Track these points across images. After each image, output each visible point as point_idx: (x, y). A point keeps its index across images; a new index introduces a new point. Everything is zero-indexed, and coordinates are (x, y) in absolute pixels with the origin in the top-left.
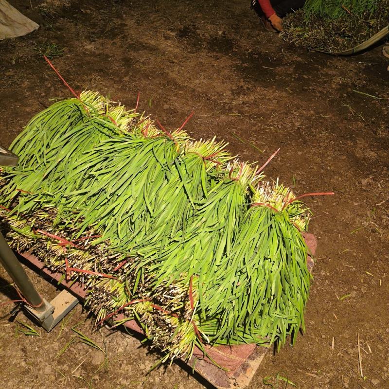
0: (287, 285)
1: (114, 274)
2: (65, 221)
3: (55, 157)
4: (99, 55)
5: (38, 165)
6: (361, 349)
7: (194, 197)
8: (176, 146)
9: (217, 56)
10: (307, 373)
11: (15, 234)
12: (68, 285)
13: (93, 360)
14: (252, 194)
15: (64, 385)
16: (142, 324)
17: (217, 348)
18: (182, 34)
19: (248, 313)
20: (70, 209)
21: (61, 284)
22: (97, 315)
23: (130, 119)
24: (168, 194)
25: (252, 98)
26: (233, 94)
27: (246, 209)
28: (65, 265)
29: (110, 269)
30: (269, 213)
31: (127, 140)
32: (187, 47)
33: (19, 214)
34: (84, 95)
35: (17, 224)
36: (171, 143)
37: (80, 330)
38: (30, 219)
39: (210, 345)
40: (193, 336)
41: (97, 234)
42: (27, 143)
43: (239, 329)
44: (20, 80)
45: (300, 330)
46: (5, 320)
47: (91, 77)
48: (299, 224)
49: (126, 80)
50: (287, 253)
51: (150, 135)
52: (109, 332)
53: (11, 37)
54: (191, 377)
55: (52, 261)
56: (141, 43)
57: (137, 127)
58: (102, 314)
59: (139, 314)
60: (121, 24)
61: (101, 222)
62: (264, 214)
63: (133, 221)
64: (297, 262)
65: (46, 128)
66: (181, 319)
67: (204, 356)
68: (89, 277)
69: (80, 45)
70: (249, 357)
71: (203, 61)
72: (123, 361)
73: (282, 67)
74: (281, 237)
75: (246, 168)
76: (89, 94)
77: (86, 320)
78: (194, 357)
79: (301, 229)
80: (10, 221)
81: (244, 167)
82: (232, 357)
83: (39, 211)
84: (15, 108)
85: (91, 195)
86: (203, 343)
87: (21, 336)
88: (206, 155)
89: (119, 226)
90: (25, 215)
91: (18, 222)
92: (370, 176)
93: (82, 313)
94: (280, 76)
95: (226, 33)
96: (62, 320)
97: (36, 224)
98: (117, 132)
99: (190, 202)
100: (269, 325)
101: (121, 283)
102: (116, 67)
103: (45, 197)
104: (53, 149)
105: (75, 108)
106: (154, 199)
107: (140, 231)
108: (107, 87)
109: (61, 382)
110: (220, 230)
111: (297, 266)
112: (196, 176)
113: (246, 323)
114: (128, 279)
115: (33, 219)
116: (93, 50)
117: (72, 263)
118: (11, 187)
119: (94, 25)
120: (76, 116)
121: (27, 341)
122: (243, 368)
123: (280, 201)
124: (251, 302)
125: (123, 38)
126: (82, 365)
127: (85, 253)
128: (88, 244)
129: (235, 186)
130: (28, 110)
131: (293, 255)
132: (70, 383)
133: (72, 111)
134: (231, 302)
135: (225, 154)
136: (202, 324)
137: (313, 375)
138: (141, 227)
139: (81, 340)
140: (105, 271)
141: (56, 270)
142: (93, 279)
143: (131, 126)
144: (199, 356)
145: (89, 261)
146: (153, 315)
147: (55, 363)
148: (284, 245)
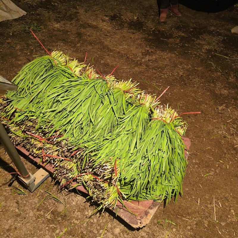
0: (172, 167)
1: (71, 158)
2: (42, 127)
3: (37, 89)
4: (62, 30)
5: (27, 94)
6: (215, 205)
7: (118, 114)
8: (108, 84)
9: (133, 32)
10: (183, 218)
11: (13, 135)
12: (44, 165)
13: (58, 209)
14: (152, 112)
15: (41, 223)
16: (87, 187)
17: (131, 202)
18: (112, 18)
19: (149, 181)
20: (45, 120)
21: (39, 164)
22: (60, 182)
23: (81, 68)
24: (103, 112)
25: (154, 57)
26: (142, 55)
27: (149, 121)
28: (42, 153)
29: (68, 155)
30: (162, 123)
31: (79, 80)
32: (115, 26)
33: (15, 123)
34: (54, 54)
35: (14, 129)
36: (105, 82)
37: (50, 192)
38: (22, 126)
39: (126, 200)
40: (116, 195)
41: (61, 135)
42: (20, 82)
43: (144, 191)
44: (15, 45)
45: (180, 193)
46: (6, 185)
47: (58, 44)
48: (180, 132)
49: (79, 46)
50: (173, 148)
51: (92, 77)
52: (67, 193)
53: (10, 19)
54: (115, 219)
55: (35, 150)
56: (88, 24)
57: (85, 73)
58: (63, 182)
59: (85, 182)
60: (76, 12)
61: (64, 128)
62: (159, 124)
63: (82, 127)
64: (178, 153)
65: (31, 72)
66: (110, 184)
67: (123, 207)
68: (56, 160)
69: (51, 25)
70: (149, 208)
71: (125, 35)
72: (75, 210)
73: (173, 39)
74: (169, 138)
75: (149, 98)
76: (57, 53)
77: (54, 186)
78: (117, 207)
79: (181, 134)
80: (9, 127)
81: (148, 97)
82: (139, 207)
83: (27, 121)
84: (12, 62)
85: (58, 112)
86: (122, 199)
87: (16, 195)
88: (125, 89)
89: (74, 130)
90: (18, 124)
91: (15, 127)
92: (224, 104)
93: (52, 182)
94: (171, 44)
95: (139, 18)
96: (40, 185)
97: (25, 129)
98: (73, 75)
99: (116, 116)
100: (161, 190)
101: (75, 163)
102: (72, 37)
103: (30, 112)
104: (36, 85)
105: (49, 61)
106: (95, 115)
107: (86, 133)
108: (67, 50)
109: (39, 221)
110: (133, 133)
111: (178, 156)
112: (120, 102)
113: (147, 187)
114: (79, 161)
115: (23, 126)
116: (59, 28)
117: (46, 152)
118: (10, 107)
119: (59, 13)
120: (49, 66)
121: (19, 198)
122: (145, 214)
123: (169, 117)
124: (150, 175)
125: (77, 20)
126: (51, 212)
127: (54, 146)
128: (55, 141)
129: (142, 108)
130: (19, 63)
131: (176, 149)
132: (44, 222)
133: (47, 63)
134: (139, 175)
135: (137, 89)
136: (122, 188)
137: (187, 219)
138: (87, 131)
139: (51, 197)
140: (65, 156)
141: (37, 157)
142: (58, 161)
143: (81, 72)
144: (120, 207)
145: (56, 151)
146: (93, 182)
147: (35, 210)
148: (171, 143)
